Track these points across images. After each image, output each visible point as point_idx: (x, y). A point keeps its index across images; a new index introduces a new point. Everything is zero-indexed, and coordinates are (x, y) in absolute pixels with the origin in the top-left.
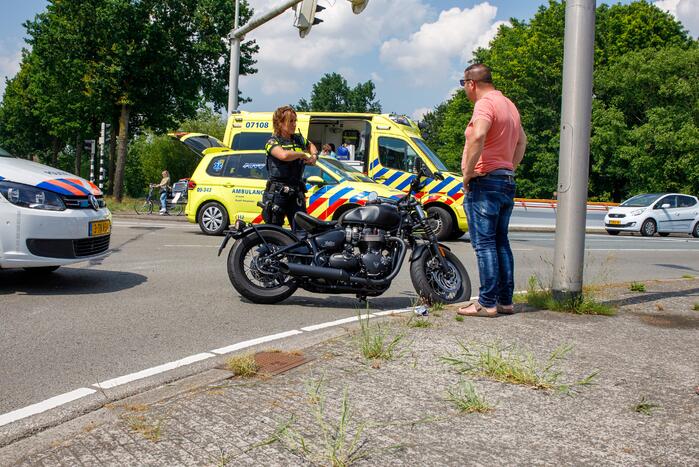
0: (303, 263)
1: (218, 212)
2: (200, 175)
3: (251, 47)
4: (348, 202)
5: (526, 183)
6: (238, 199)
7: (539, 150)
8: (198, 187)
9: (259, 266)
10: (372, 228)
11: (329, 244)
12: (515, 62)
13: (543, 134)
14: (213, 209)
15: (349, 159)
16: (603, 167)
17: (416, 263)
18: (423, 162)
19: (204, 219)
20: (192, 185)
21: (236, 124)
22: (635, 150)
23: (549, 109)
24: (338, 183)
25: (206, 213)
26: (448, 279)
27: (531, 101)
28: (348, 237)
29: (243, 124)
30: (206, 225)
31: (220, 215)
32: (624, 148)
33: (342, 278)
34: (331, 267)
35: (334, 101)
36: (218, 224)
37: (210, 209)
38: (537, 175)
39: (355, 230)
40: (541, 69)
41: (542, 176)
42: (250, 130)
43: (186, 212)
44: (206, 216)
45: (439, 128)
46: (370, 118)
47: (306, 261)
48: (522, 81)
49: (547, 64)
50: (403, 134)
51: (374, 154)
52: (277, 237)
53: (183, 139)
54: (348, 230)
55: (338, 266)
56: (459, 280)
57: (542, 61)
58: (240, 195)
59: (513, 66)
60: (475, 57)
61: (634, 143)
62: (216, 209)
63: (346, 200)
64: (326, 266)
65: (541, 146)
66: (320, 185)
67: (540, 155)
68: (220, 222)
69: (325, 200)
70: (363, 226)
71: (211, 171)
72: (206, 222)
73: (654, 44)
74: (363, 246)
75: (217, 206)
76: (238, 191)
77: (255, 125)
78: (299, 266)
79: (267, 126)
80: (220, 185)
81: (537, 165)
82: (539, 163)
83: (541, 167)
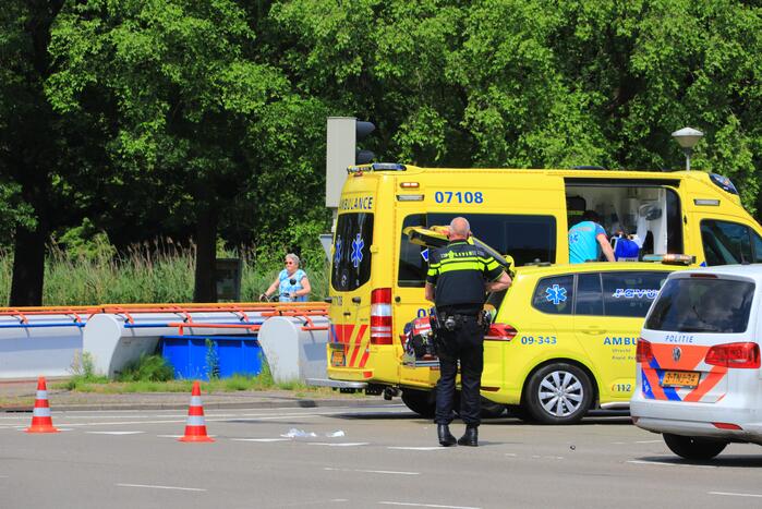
1: (572, 381)
14: (562, 376)
19: (542, 395)
21: (404, 194)
25: (545, 383)
30: (547, 407)
31: (577, 385)
36: (575, 403)
37: (555, 375)
44: (545, 390)
58: (624, 347)
62: (569, 376)
68: (578, 398)
72: (546, 401)
75: (571, 370)
76: (617, 341)
77: (455, 198)
79: (479, 198)
80: (573, 331)
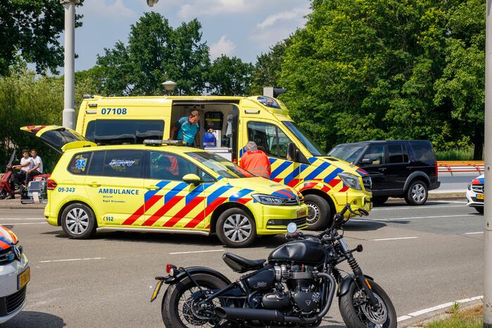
0: (237, 306)
1: (83, 214)
2: (60, 172)
4: (228, 201)
5: (378, 133)
6: (106, 199)
7: (391, 97)
8: (59, 186)
9: (195, 311)
10: (300, 265)
11: (260, 284)
13: (396, 78)
14: (78, 211)
15: (215, 145)
16: (463, 113)
17: (345, 298)
18: (297, 148)
19: (68, 222)
20: (52, 185)
21: (90, 110)
23: (402, 50)
24: (216, 180)
25: (69, 215)
26: (376, 311)
27: (381, 43)
28: (278, 275)
29: (99, 110)
30: (70, 229)
31: (86, 216)
33: (277, 318)
34: (266, 308)
35: (155, 43)
36: (84, 227)
37: (75, 210)
38: (391, 123)
39: (284, 268)
41: (396, 124)
42: (106, 117)
43: (46, 213)
44: (69, 219)
45: (277, 73)
47: (239, 303)
48: (371, 21)
50: (273, 118)
51: (243, 140)
52: (210, 280)
53: (39, 134)
54: (277, 269)
55: (271, 306)
56: (385, 312)
58: (109, 194)
62: (81, 211)
63: (225, 199)
64: (260, 307)
65: (394, 92)
66: (196, 183)
67: (393, 102)
68: (86, 224)
69: (202, 199)
70: (290, 263)
71: (72, 168)
72: (70, 225)
74: (292, 284)
75: (82, 208)
76: (106, 191)
77: (112, 112)
78: (232, 309)
79: (124, 112)
80: (84, 185)
81: (390, 112)
82: (392, 111)
83: (394, 115)
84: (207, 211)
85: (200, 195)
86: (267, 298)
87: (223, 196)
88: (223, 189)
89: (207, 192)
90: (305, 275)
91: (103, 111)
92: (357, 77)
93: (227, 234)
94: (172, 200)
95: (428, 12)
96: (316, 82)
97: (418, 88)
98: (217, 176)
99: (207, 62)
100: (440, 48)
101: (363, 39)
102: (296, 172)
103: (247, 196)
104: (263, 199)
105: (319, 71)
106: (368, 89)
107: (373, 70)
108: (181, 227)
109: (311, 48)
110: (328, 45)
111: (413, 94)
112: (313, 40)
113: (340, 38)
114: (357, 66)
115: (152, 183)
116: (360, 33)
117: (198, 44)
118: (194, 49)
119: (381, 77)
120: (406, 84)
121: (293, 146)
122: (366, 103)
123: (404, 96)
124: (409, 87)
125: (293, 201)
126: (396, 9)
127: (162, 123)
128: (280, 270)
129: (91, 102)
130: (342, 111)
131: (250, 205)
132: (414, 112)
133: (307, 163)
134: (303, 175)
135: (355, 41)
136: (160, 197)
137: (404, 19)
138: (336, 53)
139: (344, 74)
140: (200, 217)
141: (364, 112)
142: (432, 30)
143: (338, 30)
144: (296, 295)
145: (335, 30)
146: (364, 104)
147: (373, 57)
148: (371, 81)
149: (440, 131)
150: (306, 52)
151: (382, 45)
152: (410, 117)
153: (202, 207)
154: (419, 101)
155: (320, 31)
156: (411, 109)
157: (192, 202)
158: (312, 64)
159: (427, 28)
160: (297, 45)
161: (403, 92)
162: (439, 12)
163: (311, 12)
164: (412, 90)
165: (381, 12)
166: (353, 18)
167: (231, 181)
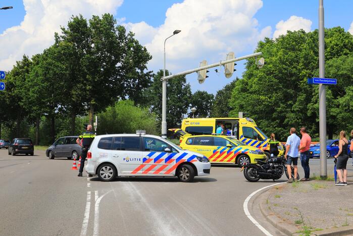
3: (151, 74)
4: (241, 153)
7: (287, 112)
9: (252, 173)
10: (276, 163)
12: (271, 66)
13: (289, 103)
18: (260, 136)
22: (338, 110)
23: (291, 90)
28: (271, 166)
29: (189, 123)
32: (333, 110)
33: (270, 175)
40: (285, 69)
46: (239, 120)
48: (275, 76)
49: (289, 66)
50: (251, 125)
51: (241, 133)
53: (175, 132)
57: (286, 65)
59: (270, 67)
60: (247, 61)
61: (338, 106)
64: (267, 173)
65: (287, 110)
66: (230, 147)
67: (288, 115)
73: (346, 54)
77: (194, 124)
81: (286, 120)
82: (287, 119)
83: (289, 121)
84: (234, 156)
85: (232, 151)
86: (269, 170)
87: (239, 151)
88: (238, 150)
89: (234, 150)
90: (277, 165)
91: (191, 124)
92: (270, 103)
93: (241, 163)
94: (222, 153)
95: (303, 72)
96: (249, 105)
97: (300, 108)
98: (237, 145)
99: (190, 93)
100: (309, 89)
101: (272, 84)
102: (260, 144)
103: (247, 151)
104: (253, 152)
105: (251, 100)
106: (275, 108)
107: (277, 99)
108: (225, 161)
109: (246, 88)
110: (255, 87)
111: (297, 110)
112: (247, 84)
113: (261, 84)
114: (270, 98)
115: (215, 147)
116: (271, 81)
117: (185, 84)
118: (183, 87)
119: (282, 103)
120: (293, 106)
121: (259, 135)
122: (274, 115)
123: (293, 112)
124: (296, 107)
125: (262, 153)
126: (287, 70)
127: (212, 127)
128: (271, 164)
129: (186, 120)
130: (263, 119)
131: (248, 154)
132: (298, 119)
133: (263, 141)
134: (262, 145)
135: (268, 85)
136: (218, 152)
137: (292, 75)
138: (259, 91)
139: (263, 101)
140: (232, 158)
141: (274, 120)
142: (305, 80)
143: (260, 80)
144: (275, 170)
145: (259, 80)
146: (274, 116)
147: (277, 93)
148: (277, 104)
149: (311, 128)
150: (244, 90)
151: (281, 87)
152: (296, 122)
153: (233, 155)
154: (300, 114)
155: (251, 80)
156: (297, 118)
157: (229, 153)
158: (247, 96)
159: (303, 79)
160: (239, 87)
161: (292, 110)
162: (308, 71)
163: (246, 70)
164: (297, 109)
165: (280, 72)
166: (268, 75)
167: (242, 146)
